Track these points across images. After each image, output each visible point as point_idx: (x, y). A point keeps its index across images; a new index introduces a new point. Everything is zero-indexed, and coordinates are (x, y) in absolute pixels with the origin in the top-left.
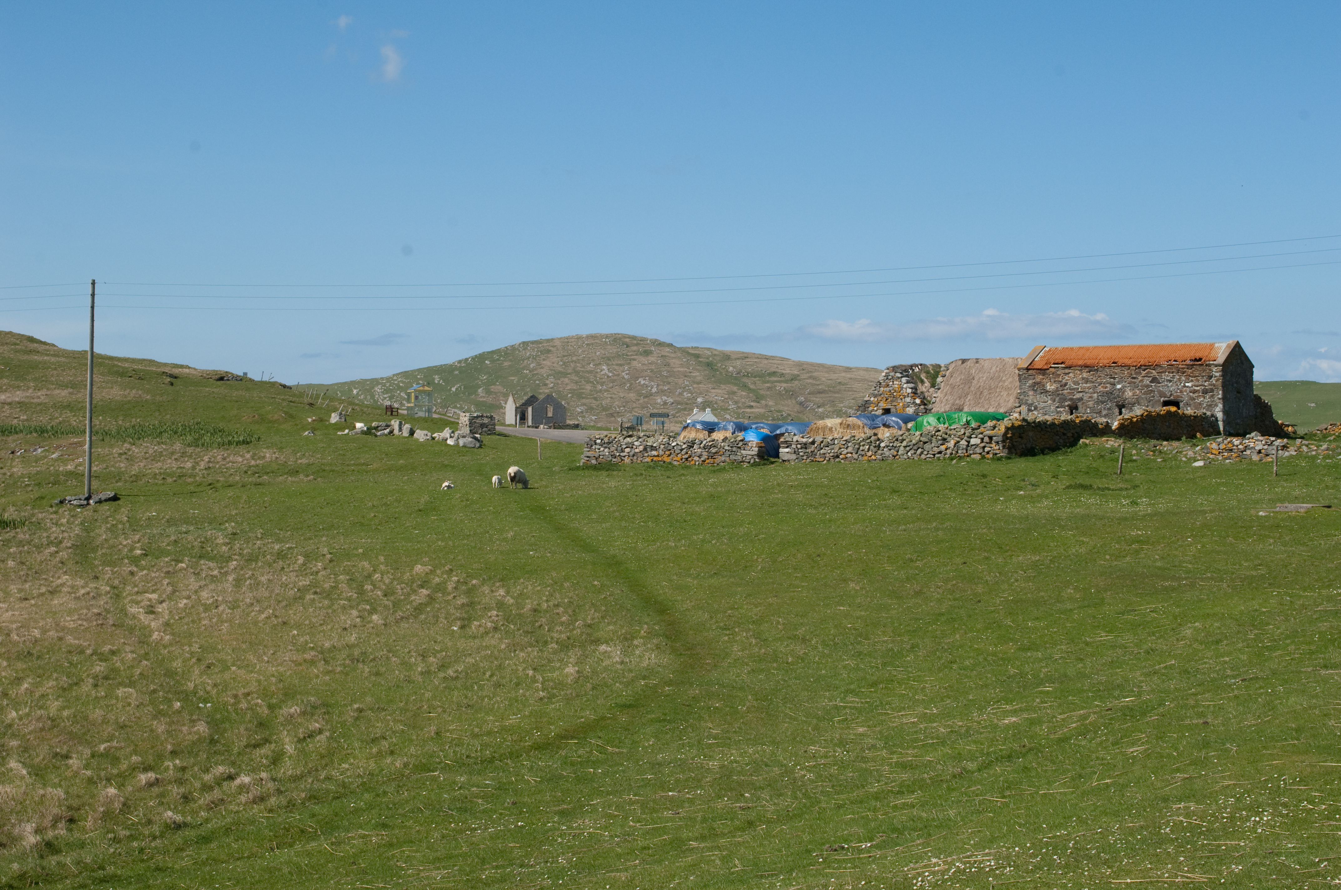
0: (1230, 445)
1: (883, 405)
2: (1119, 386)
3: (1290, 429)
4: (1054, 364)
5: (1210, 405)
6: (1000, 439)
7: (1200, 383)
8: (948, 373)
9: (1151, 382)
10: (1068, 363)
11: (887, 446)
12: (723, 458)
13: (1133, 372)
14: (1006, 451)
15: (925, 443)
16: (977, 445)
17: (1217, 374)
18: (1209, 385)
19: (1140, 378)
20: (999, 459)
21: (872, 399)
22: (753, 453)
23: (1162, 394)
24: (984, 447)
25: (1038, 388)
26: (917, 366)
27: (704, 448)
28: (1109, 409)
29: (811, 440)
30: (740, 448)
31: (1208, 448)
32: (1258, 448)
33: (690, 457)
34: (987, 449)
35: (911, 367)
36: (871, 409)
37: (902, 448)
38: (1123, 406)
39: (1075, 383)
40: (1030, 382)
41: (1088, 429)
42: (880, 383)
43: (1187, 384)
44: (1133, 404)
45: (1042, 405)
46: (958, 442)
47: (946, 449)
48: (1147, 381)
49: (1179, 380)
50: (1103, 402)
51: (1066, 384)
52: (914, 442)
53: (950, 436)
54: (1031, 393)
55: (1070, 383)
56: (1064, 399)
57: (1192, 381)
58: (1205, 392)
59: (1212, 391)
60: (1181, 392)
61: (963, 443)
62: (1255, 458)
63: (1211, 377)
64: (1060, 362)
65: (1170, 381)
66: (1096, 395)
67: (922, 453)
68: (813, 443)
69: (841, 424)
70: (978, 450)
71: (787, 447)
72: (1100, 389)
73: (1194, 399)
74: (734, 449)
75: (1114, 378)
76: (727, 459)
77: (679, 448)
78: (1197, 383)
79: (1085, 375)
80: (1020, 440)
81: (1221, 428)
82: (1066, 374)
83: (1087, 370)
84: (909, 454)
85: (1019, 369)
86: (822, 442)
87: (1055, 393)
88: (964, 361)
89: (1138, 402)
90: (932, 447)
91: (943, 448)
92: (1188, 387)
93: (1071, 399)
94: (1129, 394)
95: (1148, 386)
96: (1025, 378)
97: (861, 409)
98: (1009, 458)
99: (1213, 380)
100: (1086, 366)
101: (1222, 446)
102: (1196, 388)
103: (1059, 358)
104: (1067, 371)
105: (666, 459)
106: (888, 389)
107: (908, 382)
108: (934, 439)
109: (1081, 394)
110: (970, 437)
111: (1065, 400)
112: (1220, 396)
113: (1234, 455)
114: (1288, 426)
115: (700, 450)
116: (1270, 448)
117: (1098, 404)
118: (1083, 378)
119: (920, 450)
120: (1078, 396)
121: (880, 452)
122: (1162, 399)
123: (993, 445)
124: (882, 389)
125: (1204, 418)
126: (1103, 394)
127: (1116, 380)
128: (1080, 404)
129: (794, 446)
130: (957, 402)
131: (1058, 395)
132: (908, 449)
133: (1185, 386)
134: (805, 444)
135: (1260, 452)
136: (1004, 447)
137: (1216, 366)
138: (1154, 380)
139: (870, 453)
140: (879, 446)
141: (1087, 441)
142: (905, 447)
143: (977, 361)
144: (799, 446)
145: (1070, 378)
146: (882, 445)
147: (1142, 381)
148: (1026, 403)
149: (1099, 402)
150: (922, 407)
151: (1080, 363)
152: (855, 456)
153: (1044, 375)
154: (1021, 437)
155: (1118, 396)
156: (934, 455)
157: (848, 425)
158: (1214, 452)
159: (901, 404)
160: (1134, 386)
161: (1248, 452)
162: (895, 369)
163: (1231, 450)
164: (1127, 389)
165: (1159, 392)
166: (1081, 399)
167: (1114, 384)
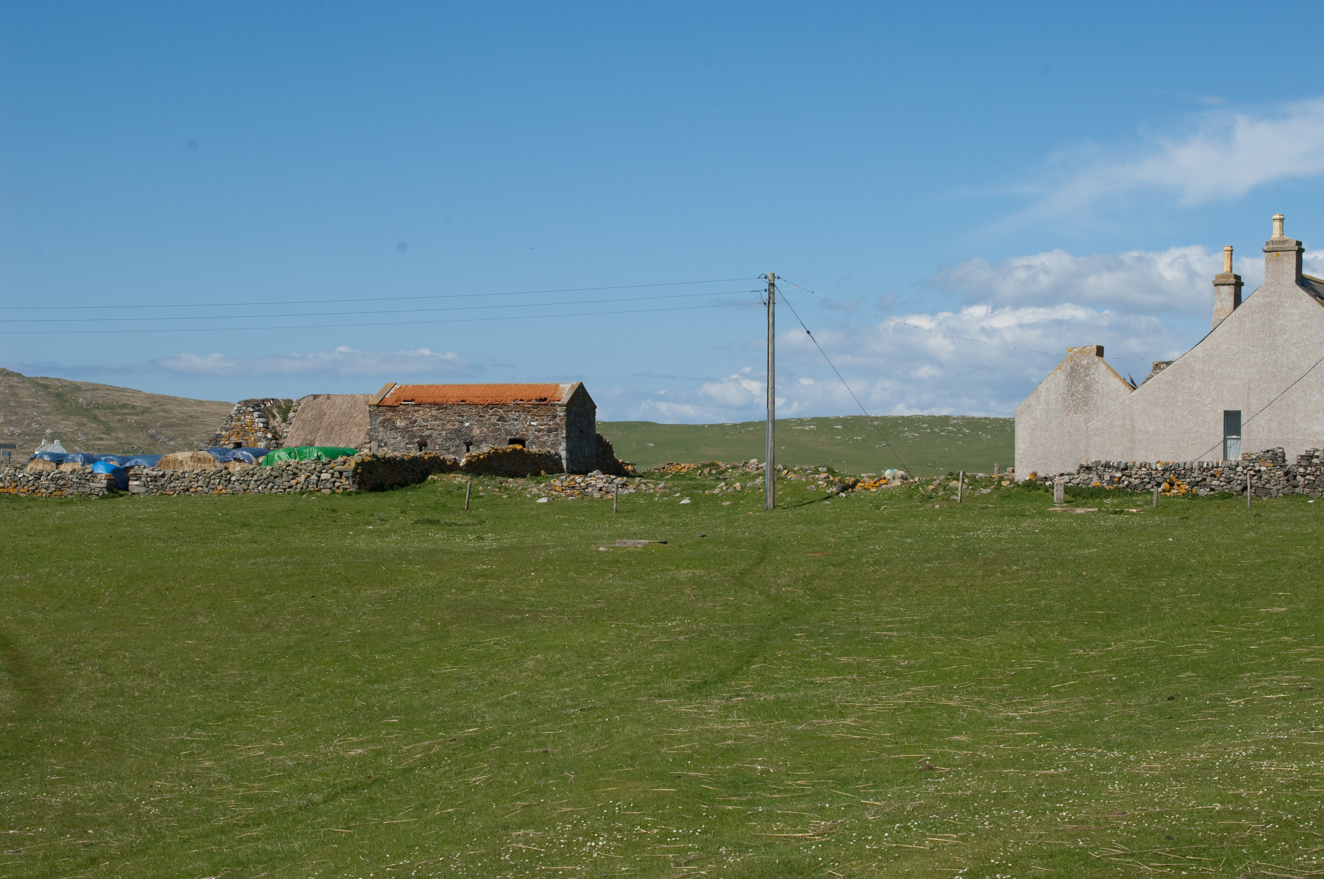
0: (573, 483)
1: (234, 439)
2: (467, 424)
3: (630, 467)
4: (404, 401)
5: (554, 444)
6: (350, 474)
7: (545, 422)
8: (299, 408)
9: (498, 420)
10: (418, 400)
11: (238, 480)
12: (71, 491)
13: (481, 411)
14: (356, 486)
15: (276, 477)
16: (327, 480)
17: (562, 414)
18: (554, 424)
19: (487, 417)
20: (349, 494)
21: (224, 433)
22: (102, 485)
23: (508, 433)
24: (334, 482)
25: (389, 424)
26: (269, 400)
27: (52, 480)
28: (457, 446)
29: (161, 473)
30: (88, 480)
31: (551, 485)
32: (599, 486)
33: (37, 488)
34: (337, 484)
35: (263, 401)
36: (222, 442)
37: (253, 482)
38: (471, 444)
39: (424, 420)
40: (381, 418)
41: (436, 465)
42: (232, 418)
43: (532, 423)
44: (481, 442)
45: (392, 441)
46: (309, 477)
47: (297, 484)
48: (494, 420)
49: (525, 418)
50: (451, 439)
51: (415, 421)
52: (265, 476)
53: (301, 470)
54: (381, 429)
55: (419, 420)
57: (537, 420)
58: (550, 431)
59: (556, 430)
60: (527, 430)
61: (314, 477)
62: (597, 495)
63: (555, 417)
64: (410, 399)
65: (517, 420)
66: (444, 432)
67: (272, 487)
68: (163, 476)
69: (192, 457)
70: (329, 485)
71: (137, 480)
72: (449, 426)
73: (540, 438)
74: (83, 481)
75: (463, 416)
76: (76, 492)
77: (26, 479)
78: (542, 422)
79: (434, 412)
80: (370, 475)
81: (565, 466)
82: (416, 411)
83: (436, 407)
84: (260, 488)
85: (370, 406)
86: (172, 475)
87: (405, 430)
88: (315, 397)
89: (485, 440)
90: (283, 482)
91: (294, 482)
92: (533, 426)
93: (420, 436)
94: (476, 431)
95: (495, 424)
96: (376, 415)
97: (212, 443)
98: (359, 493)
99: (558, 420)
100: (435, 404)
101: (565, 484)
102: (541, 427)
103: (409, 395)
104: (417, 408)
105: (12, 491)
106: (239, 423)
107: (259, 417)
108: (284, 474)
109: (430, 432)
110: (321, 472)
111: (414, 437)
112: (564, 435)
113: (577, 493)
114: (628, 465)
115: (47, 482)
116: (611, 485)
117: (446, 441)
118: (432, 416)
119: (270, 485)
120: (427, 433)
121: (230, 486)
122: (508, 437)
123: (343, 480)
124: (234, 423)
125: (548, 456)
126: (452, 431)
127: (464, 419)
128: (428, 441)
129: (143, 479)
130: (309, 437)
131: (408, 431)
132: (259, 483)
133: (530, 425)
134: (155, 477)
135: (601, 489)
136: (354, 482)
137: (560, 406)
138: (501, 419)
139: (220, 487)
140: (230, 480)
141: (436, 477)
142: (256, 481)
143: (329, 396)
144: (149, 479)
145: (420, 415)
146: (233, 479)
147: (489, 419)
148: (376, 440)
149: (447, 439)
150: (274, 441)
151: (430, 400)
152: (206, 490)
153: (394, 412)
154: (370, 473)
155: (466, 434)
156: (285, 489)
157: (199, 459)
158: (557, 489)
159: (253, 439)
160: (481, 424)
161: (590, 490)
162: (246, 403)
163: (574, 488)
164: (475, 427)
165: (506, 430)
166: (430, 436)
167: (462, 422)
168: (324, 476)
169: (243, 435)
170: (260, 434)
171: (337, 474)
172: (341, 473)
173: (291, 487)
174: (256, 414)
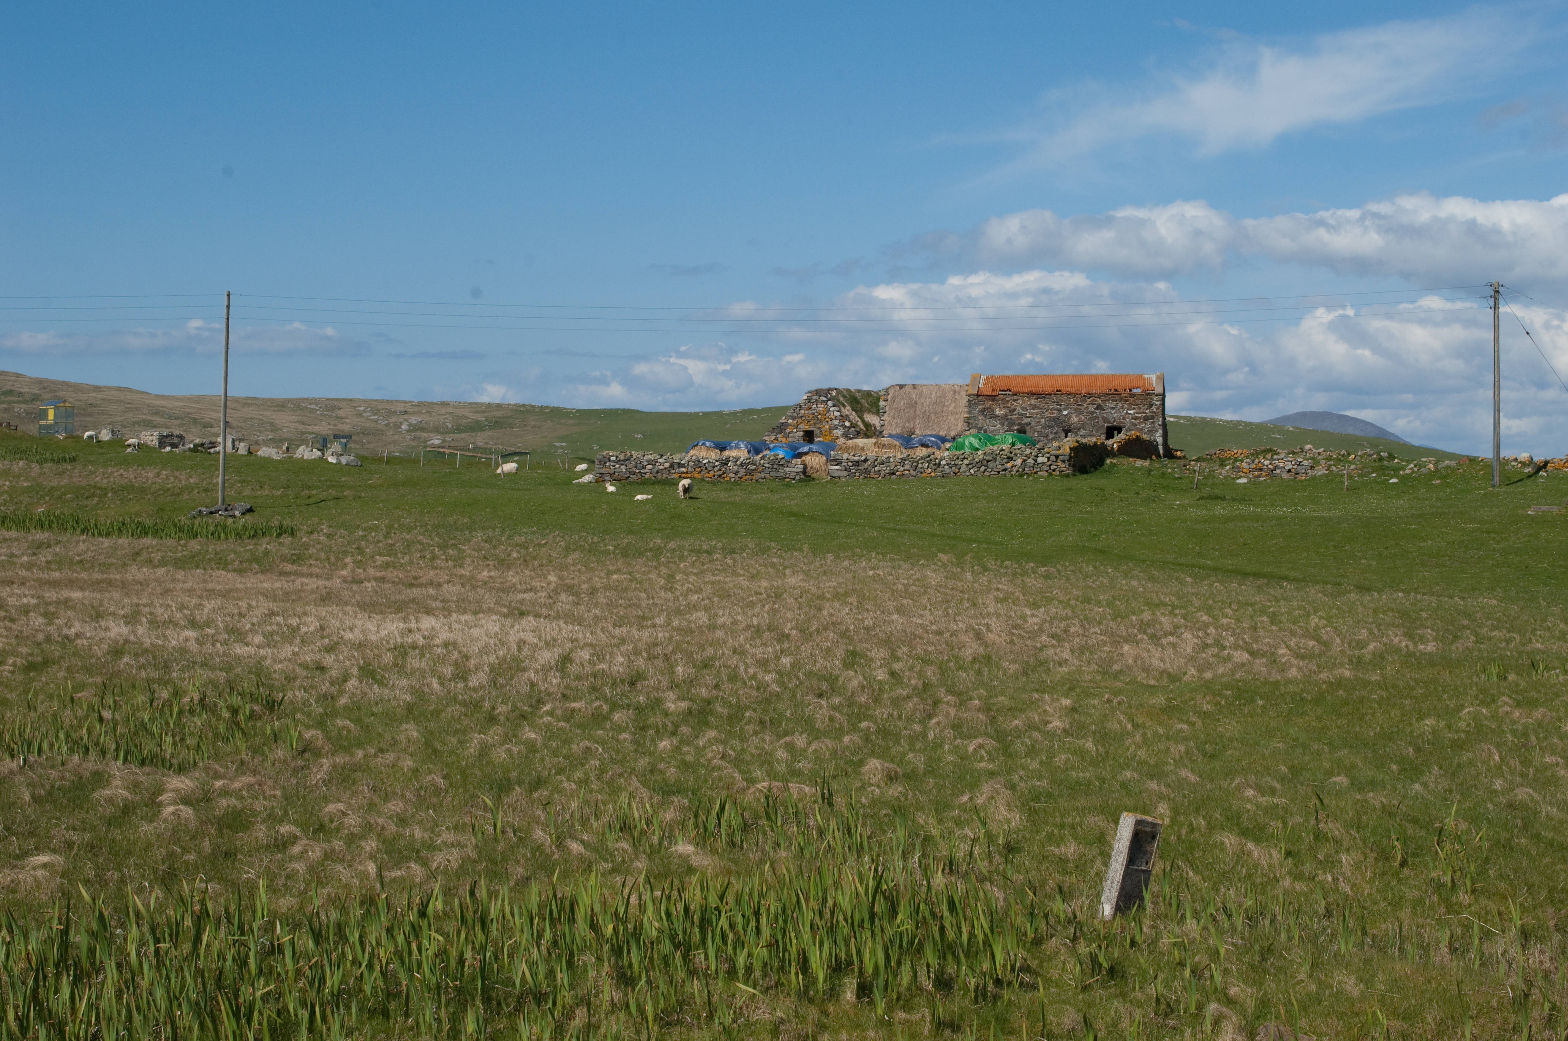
2: (1065, 413)
4: (1001, 391)
5: (1151, 431)
6: (1067, 458)
7: (1142, 411)
9: (1096, 409)
10: (1014, 390)
11: (948, 464)
12: (762, 475)
13: (1079, 400)
14: (1071, 469)
15: (988, 461)
16: (1044, 464)
17: (1158, 403)
18: (1150, 412)
19: (1085, 405)
20: (1067, 476)
21: (790, 421)
22: (798, 470)
23: (1106, 420)
24: (1050, 465)
25: (988, 413)
26: (832, 390)
28: (1056, 433)
29: (863, 458)
30: (782, 465)
31: (1239, 467)
32: (1287, 468)
33: (724, 473)
34: (1053, 467)
35: (829, 390)
36: (788, 430)
37: (964, 466)
38: (1069, 431)
39: (1023, 409)
40: (980, 407)
42: (801, 406)
43: (1129, 412)
44: (1079, 429)
45: (992, 428)
46: (1025, 460)
47: (1012, 467)
48: (1092, 408)
49: (1122, 407)
50: (1049, 427)
51: (1015, 410)
52: (977, 460)
53: (1016, 455)
54: (981, 417)
55: (1018, 409)
56: (1011, 424)
57: (1134, 409)
58: (1146, 419)
59: (1153, 418)
60: (1124, 418)
61: (1030, 461)
62: (1285, 476)
63: (1151, 406)
64: (1006, 389)
65: (1114, 408)
66: (1043, 420)
67: (985, 470)
68: (866, 461)
69: (875, 444)
70: (1045, 468)
71: (837, 465)
72: (1047, 414)
73: (1136, 425)
74: (775, 466)
75: (1061, 405)
76: (768, 477)
77: (712, 465)
78: (1137, 411)
79: (1033, 402)
82: (1014, 400)
83: (1034, 397)
84: (972, 471)
85: (969, 395)
86: (876, 460)
87: (1004, 418)
88: (901, 387)
89: (1083, 427)
90: (998, 465)
91: (1009, 465)
92: (1130, 414)
93: (1019, 424)
94: (1074, 419)
95: (1092, 413)
96: (975, 404)
98: (1074, 475)
99: (1154, 408)
100: (1033, 394)
101: (1253, 466)
102: (1138, 415)
103: (1006, 385)
104: (1014, 398)
105: (696, 475)
106: (810, 412)
108: (998, 458)
109: (1029, 419)
110: (1037, 456)
111: (1014, 424)
112: (1160, 423)
113: (1264, 474)
115: (735, 467)
117: (1045, 429)
118: (1031, 405)
119: (983, 468)
120: (1026, 421)
121: (940, 469)
122: (1106, 425)
123: (1060, 463)
124: (803, 411)
126: (1050, 419)
127: (1063, 407)
128: (1027, 428)
129: (843, 464)
131: (1007, 419)
133: (1127, 413)
134: (857, 462)
135: (1289, 471)
136: (1069, 465)
137: (1157, 395)
138: (1099, 407)
139: (929, 470)
140: (939, 464)
142: (968, 465)
143: (914, 387)
144: (850, 464)
145: (1019, 405)
146: (943, 462)
147: (1087, 408)
148: (976, 427)
149: (1046, 427)
150: (852, 429)
151: (1026, 390)
152: (914, 473)
153: (992, 401)
154: (1079, 457)
155: (1064, 421)
156: (999, 472)
157: (884, 445)
160: (1079, 412)
161: (1278, 471)
162: (818, 392)
163: (1261, 470)
164: (1073, 415)
165: (1104, 418)
166: (1029, 424)
167: (1060, 411)
168: (1040, 460)
169: (815, 424)
170: (836, 422)
171: (1053, 458)
172: (1057, 457)
173: (1005, 470)
174: (830, 403)
